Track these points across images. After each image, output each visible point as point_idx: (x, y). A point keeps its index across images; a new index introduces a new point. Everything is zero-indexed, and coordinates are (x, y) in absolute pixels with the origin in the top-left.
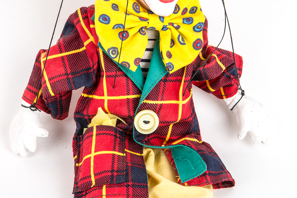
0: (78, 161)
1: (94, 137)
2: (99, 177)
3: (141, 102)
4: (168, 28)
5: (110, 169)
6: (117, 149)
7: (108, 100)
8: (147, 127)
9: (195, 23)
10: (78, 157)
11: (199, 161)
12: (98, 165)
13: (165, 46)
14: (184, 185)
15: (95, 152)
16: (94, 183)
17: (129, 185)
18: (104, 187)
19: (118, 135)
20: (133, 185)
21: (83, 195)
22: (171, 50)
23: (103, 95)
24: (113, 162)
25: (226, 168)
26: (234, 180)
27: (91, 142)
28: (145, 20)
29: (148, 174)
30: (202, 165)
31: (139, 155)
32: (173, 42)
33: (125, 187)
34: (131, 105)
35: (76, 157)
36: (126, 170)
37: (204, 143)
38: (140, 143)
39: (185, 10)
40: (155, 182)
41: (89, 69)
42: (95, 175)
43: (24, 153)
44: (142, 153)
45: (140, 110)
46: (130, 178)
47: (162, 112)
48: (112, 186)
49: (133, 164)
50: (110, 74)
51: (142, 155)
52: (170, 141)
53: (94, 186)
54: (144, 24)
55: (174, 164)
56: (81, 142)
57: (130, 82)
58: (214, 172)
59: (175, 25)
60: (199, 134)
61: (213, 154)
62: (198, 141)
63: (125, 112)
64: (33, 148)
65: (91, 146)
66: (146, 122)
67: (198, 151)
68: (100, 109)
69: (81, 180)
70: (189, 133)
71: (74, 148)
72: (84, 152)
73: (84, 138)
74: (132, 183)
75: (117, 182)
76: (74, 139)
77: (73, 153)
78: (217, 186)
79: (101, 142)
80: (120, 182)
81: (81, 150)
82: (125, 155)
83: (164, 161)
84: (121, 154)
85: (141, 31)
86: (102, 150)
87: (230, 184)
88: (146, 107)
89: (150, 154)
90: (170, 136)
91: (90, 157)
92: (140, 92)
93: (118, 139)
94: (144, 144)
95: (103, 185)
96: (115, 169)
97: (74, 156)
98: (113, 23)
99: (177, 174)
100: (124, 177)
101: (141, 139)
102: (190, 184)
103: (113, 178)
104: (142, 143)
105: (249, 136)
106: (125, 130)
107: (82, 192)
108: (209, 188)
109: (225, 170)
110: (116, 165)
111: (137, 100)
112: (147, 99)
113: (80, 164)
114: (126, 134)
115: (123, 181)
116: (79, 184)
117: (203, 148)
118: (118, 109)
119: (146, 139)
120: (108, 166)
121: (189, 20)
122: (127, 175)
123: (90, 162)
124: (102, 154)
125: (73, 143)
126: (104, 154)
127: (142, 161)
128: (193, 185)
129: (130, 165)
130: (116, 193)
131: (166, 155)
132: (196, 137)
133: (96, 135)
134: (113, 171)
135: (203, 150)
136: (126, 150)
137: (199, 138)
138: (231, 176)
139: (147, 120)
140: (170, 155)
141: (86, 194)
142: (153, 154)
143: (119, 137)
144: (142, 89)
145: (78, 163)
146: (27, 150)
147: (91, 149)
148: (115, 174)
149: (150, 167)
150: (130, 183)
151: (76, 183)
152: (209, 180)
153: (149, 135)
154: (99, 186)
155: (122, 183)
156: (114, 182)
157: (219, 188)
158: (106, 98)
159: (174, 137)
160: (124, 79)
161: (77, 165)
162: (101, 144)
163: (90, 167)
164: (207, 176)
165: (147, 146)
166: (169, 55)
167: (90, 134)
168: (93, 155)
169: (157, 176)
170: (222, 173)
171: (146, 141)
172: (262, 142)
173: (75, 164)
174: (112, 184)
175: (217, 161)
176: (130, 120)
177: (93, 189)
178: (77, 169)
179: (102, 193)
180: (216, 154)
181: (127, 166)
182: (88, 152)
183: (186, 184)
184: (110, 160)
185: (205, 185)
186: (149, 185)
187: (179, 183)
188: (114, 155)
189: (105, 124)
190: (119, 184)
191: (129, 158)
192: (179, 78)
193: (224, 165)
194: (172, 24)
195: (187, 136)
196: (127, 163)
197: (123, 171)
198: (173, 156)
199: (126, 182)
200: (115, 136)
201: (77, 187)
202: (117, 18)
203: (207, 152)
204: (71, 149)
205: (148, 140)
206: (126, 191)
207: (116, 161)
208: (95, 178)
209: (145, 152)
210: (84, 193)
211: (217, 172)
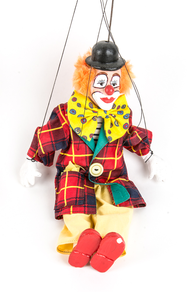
0: (57, 191)
1: (67, 178)
2: (69, 201)
3: (94, 159)
4: (109, 117)
5: (75, 196)
6: (79, 185)
7: (75, 157)
8: (97, 172)
9: (124, 114)
10: (57, 189)
11: (126, 192)
12: (69, 194)
13: (107, 127)
14: (117, 206)
15: (67, 186)
16: (66, 204)
17: (85, 206)
18: (72, 207)
19: (80, 177)
20: (88, 206)
21: (60, 211)
22: (110, 129)
23: (72, 154)
24: (77, 192)
25: (141, 196)
26: (145, 203)
27: (65, 181)
28: (96, 112)
29: (97, 199)
30: (127, 195)
31: (92, 188)
32: (112, 125)
33: (83, 207)
34: (88, 160)
35: (56, 189)
36: (84, 197)
37: (129, 181)
38: (92, 182)
39: (119, 107)
40: (101, 204)
41: (64, 139)
42: (67, 200)
43: (28, 185)
44: (94, 187)
45: (93, 163)
46: (86, 202)
47: (105, 164)
48: (76, 206)
49: (88, 194)
50: (76, 142)
51: (94, 188)
52: (110, 180)
53: (66, 206)
54: (95, 114)
55: (112, 193)
56: (60, 180)
57: (87, 147)
58: (134, 199)
59: (113, 115)
60: (127, 176)
61: (134, 188)
62: (126, 180)
63: (84, 164)
64: (33, 183)
65: (65, 183)
66: (96, 170)
67: (126, 186)
68: (70, 162)
69: (59, 202)
70: (121, 176)
71: (55, 183)
72: (61, 186)
73: (61, 178)
74: (87, 205)
75: (79, 204)
76: (55, 178)
77: (55, 186)
78: (136, 206)
79: (71, 181)
80: (81, 204)
81: (59, 185)
82: (84, 188)
83: (106, 191)
84: (82, 188)
85: (94, 118)
86: (71, 186)
87: (144, 205)
88: (96, 161)
89: (98, 187)
90: (110, 177)
91: (64, 189)
92: (93, 153)
93: (80, 179)
94: (95, 182)
95: (71, 206)
96: (78, 197)
97: (56, 188)
98: (77, 114)
99: (113, 200)
100: (83, 201)
101: (93, 179)
102: (120, 205)
103: (77, 202)
104: (94, 181)
105: (155, 177)
106: (85, 174)
107: (59, 209)
108: (131, 207)
109: (141, 198)
110: (78, 195)
111: (91, 157)
112: (97, 156)
113: (59, 193)
114: (85, 176)
115: (82, 204)
116: (58, 204)
117: (129, 184)
118: (80, 162)
119: (96, 179)
120: (74, 195)
121: (121, 113)
122: (85, 200)
123: (64, 192)
124: (71, 188)
125: (55, 181)
126: (72, 188)
127: (94, 192)
128: (122, 206)
129: (86, 194)
130: (78, 210)
131: (108, 188)
132: (125, 178)
133: (68, 177)
134: (76, 198)
135: (129, 186)
136: (84, 185)
137: (127, 178)
138: (144, 201)
139: (97, 169)
140: (110, 188)
141: (62, 210)
142: (100, 187)
143: (81, 178)
144: (94, 151)
145: (58, 192)
146: (30, 184)
147: (65, 184)
148: (78, 199)
149: (98, 195)
150: (86, 205)
151: (56, 204)
152: (131, 203)
153: (98, 177)
154: (69, 206)
155: (82, 205)
156: (77, 204)
157: (137, 207)
158: (74, 156)
159: (112, 178)
160: (84, 145)
161: (57, 193)
162: (70, 182)
163: (64, 195)
164: (130, 201)
165: (96, 183)
166: (110, 132)
167: (65, 176)
168: (65, 188)
169: (102, 201)
170: (139, 199)
171: (96, 181)
172: (162, 181)
173: (56, 192)
174: (76, 205)
175: (137, 192)
176: (87, 168)
177: (65, 208)
178: (57, 195)
179: (70, 210)
180: (136, 188)
181: (85, 195)
182: (63, 186)
183: (118, 206)
184: (75, 191)
185: (129, 206)
186: (97, 206)
187: (114, 205)
188: (77, 188)
189: (73, 170)
190: (80, 206)
191: (86, 190)
192: (115, 145)
193: (140, 194)
194: (111, 115)
195: (120, 177)
196: (85, 193)
197: (83, 198)
198: (111, 189)
199: (84, 204)
200: (79, 177)
201: (57, 206)
202: (80, 111)
203: (131, 187)
204: (54, 184)
205: (98, 179)
206: (84, 209)
207: (79, 192)
208: (67, 201)
209: (95, 186)
210: (60, 210)
211: (136, 199)
